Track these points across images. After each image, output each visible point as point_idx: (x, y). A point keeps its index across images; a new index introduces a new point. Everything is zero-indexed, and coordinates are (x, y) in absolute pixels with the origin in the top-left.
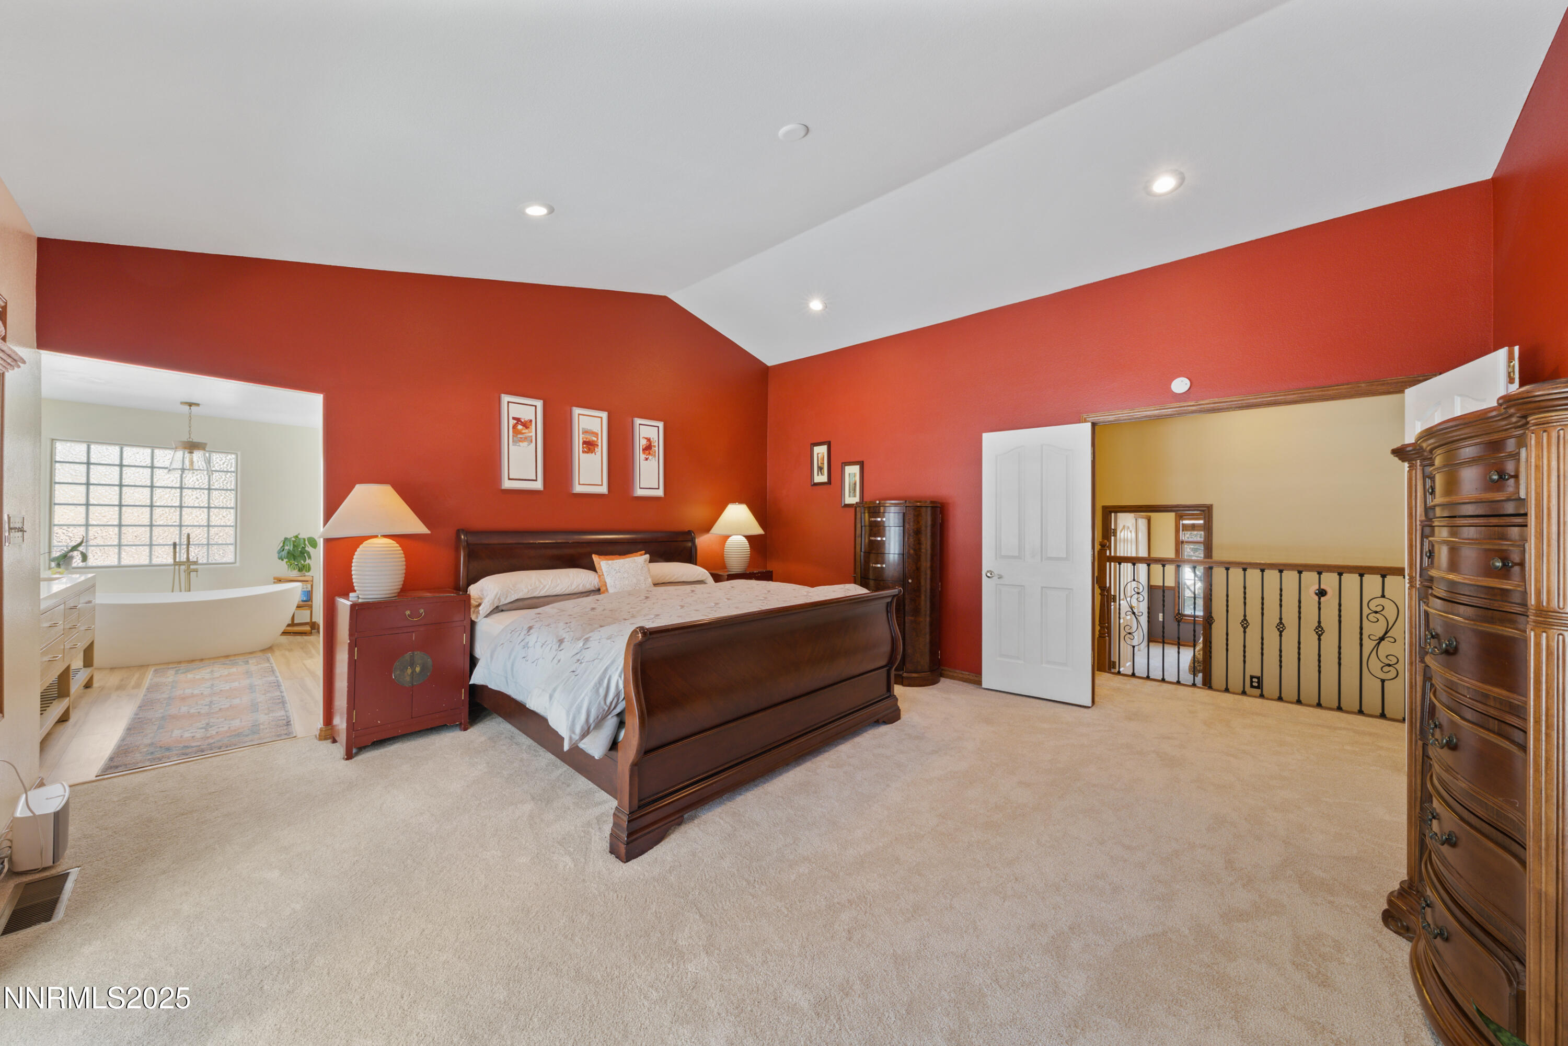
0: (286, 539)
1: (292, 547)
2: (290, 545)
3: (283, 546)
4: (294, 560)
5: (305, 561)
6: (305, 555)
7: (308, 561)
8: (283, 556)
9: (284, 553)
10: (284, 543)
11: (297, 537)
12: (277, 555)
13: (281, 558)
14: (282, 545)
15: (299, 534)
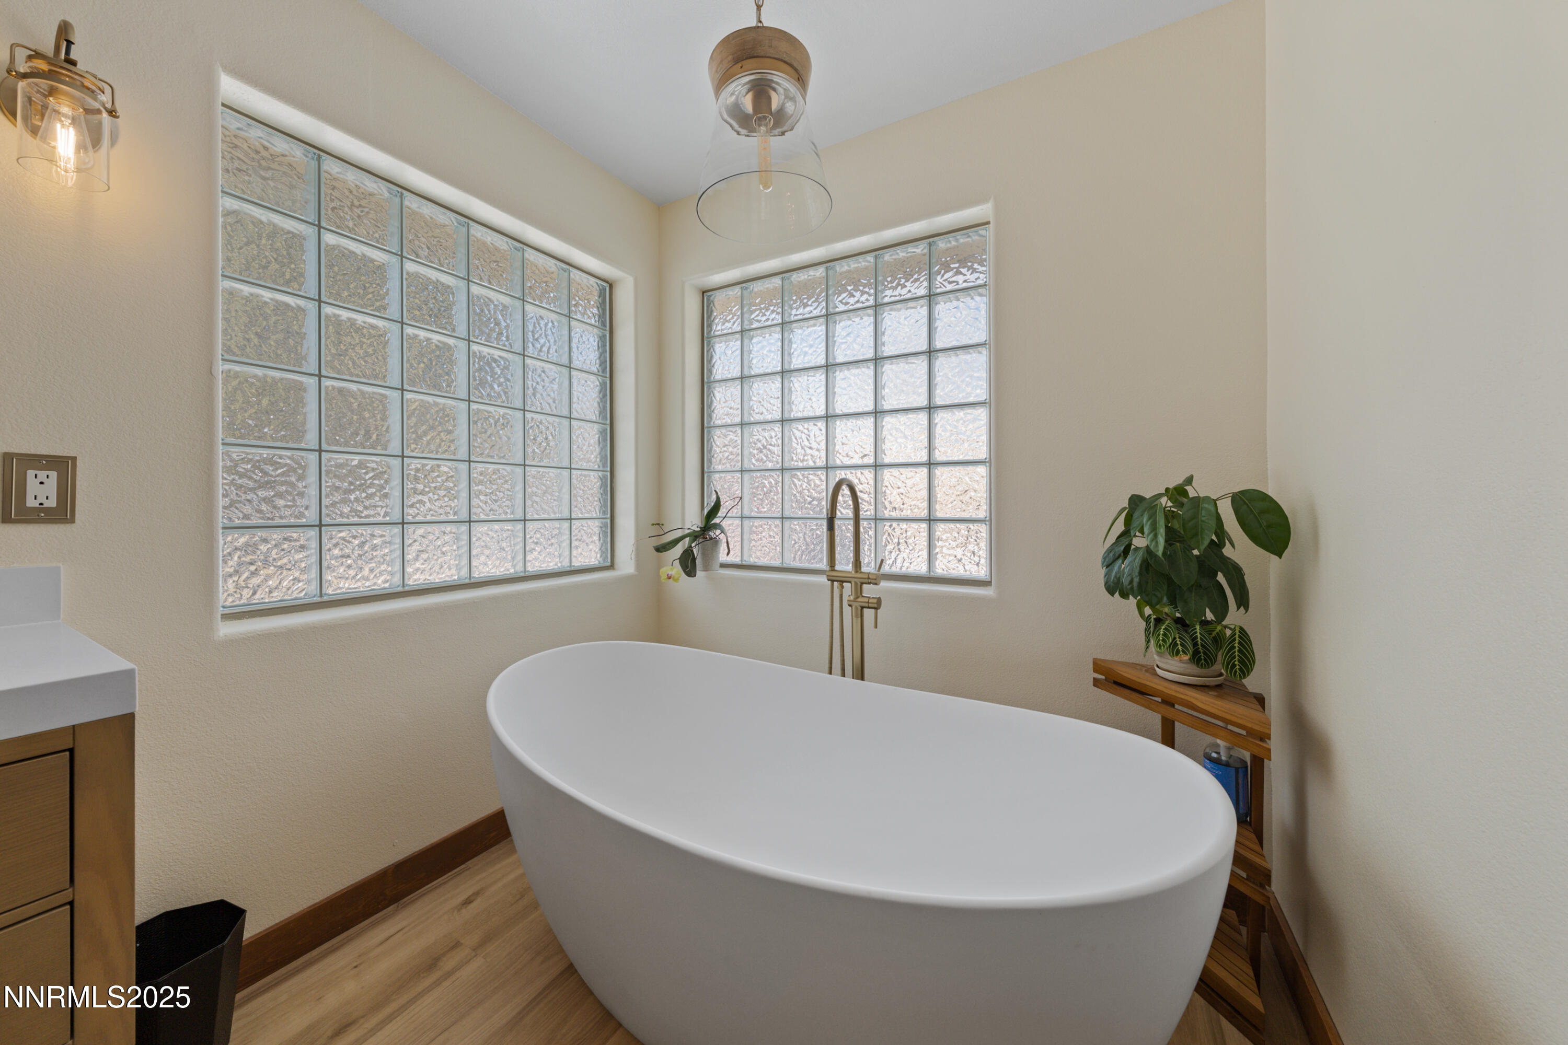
0: (1136, 501)
1: (1161, 540)
2: (1154, 529)
3: (1126, 534)
4: (1173, 602)
5: (1222, 611)
6: (1220, 577)
7: (1234, 617)
8: (1125, 580)
9: (1129, 567)
10: (1128, 521)
11: (1178, 493)
12: (1100, 573)
13: (1114, 586)
14: (1119, 527)
15: (1189, 480)
